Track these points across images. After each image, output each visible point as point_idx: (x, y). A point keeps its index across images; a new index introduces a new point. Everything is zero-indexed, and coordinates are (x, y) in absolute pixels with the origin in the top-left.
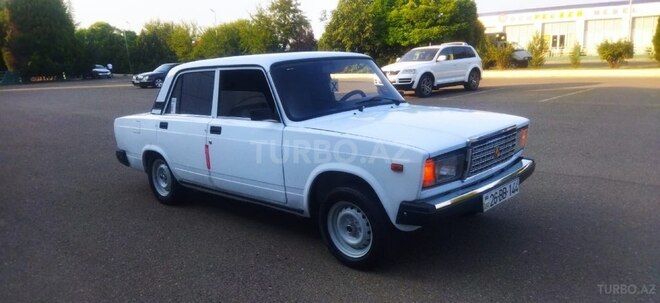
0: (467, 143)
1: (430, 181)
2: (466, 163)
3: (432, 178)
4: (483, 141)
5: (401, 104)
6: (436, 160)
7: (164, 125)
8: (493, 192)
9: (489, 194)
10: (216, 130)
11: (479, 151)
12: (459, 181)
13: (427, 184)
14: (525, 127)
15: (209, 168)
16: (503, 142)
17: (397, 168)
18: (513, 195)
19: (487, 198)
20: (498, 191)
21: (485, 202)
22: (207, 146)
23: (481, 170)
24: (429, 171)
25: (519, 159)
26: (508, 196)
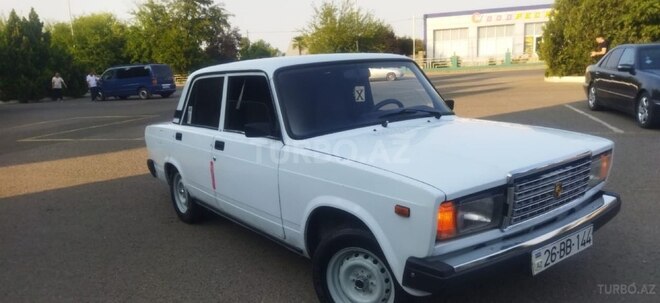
0: (509, 179)
1: (448, 232)
2: (506, 207)
3: (452, 228)
4: (534, 176)
5: (443, 117)
6: (460, 203)
7: (179, 136)
8: (549, 247)
9: (542, 250)
10: (220, 145)
11: (526, 189)
12: (497, 231)
13: (444, 235)
14: (607, 153)
15: (214, 187)
16: (570, 175)
17: (403, 212)
18: (582, 248)
19: (538, 256)
20: (557, 244)
21: (536, 261)
22: (212, 164)
23: (532, 215)
24: (448, 217)
25: (598, 195)
26: (574, 251)
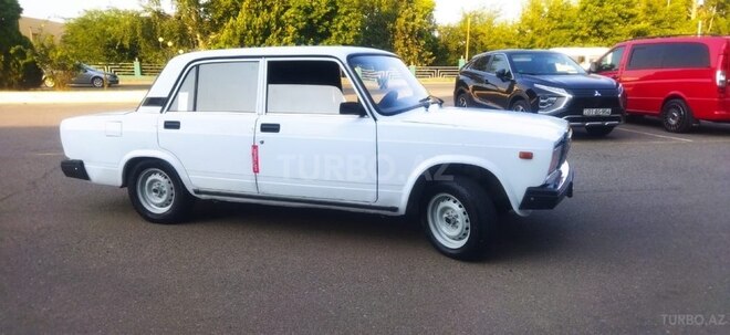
7: (173, 124)
10: (271, 128)
15: (256, 170)
17: (527, 156)
22: (255, 147)
